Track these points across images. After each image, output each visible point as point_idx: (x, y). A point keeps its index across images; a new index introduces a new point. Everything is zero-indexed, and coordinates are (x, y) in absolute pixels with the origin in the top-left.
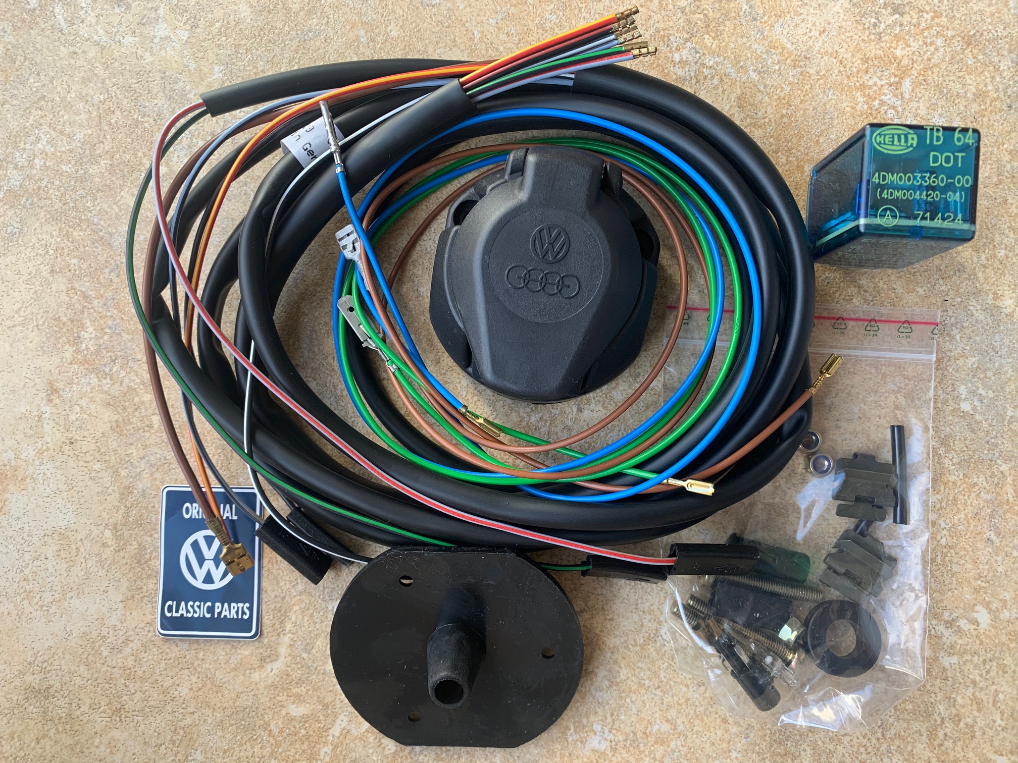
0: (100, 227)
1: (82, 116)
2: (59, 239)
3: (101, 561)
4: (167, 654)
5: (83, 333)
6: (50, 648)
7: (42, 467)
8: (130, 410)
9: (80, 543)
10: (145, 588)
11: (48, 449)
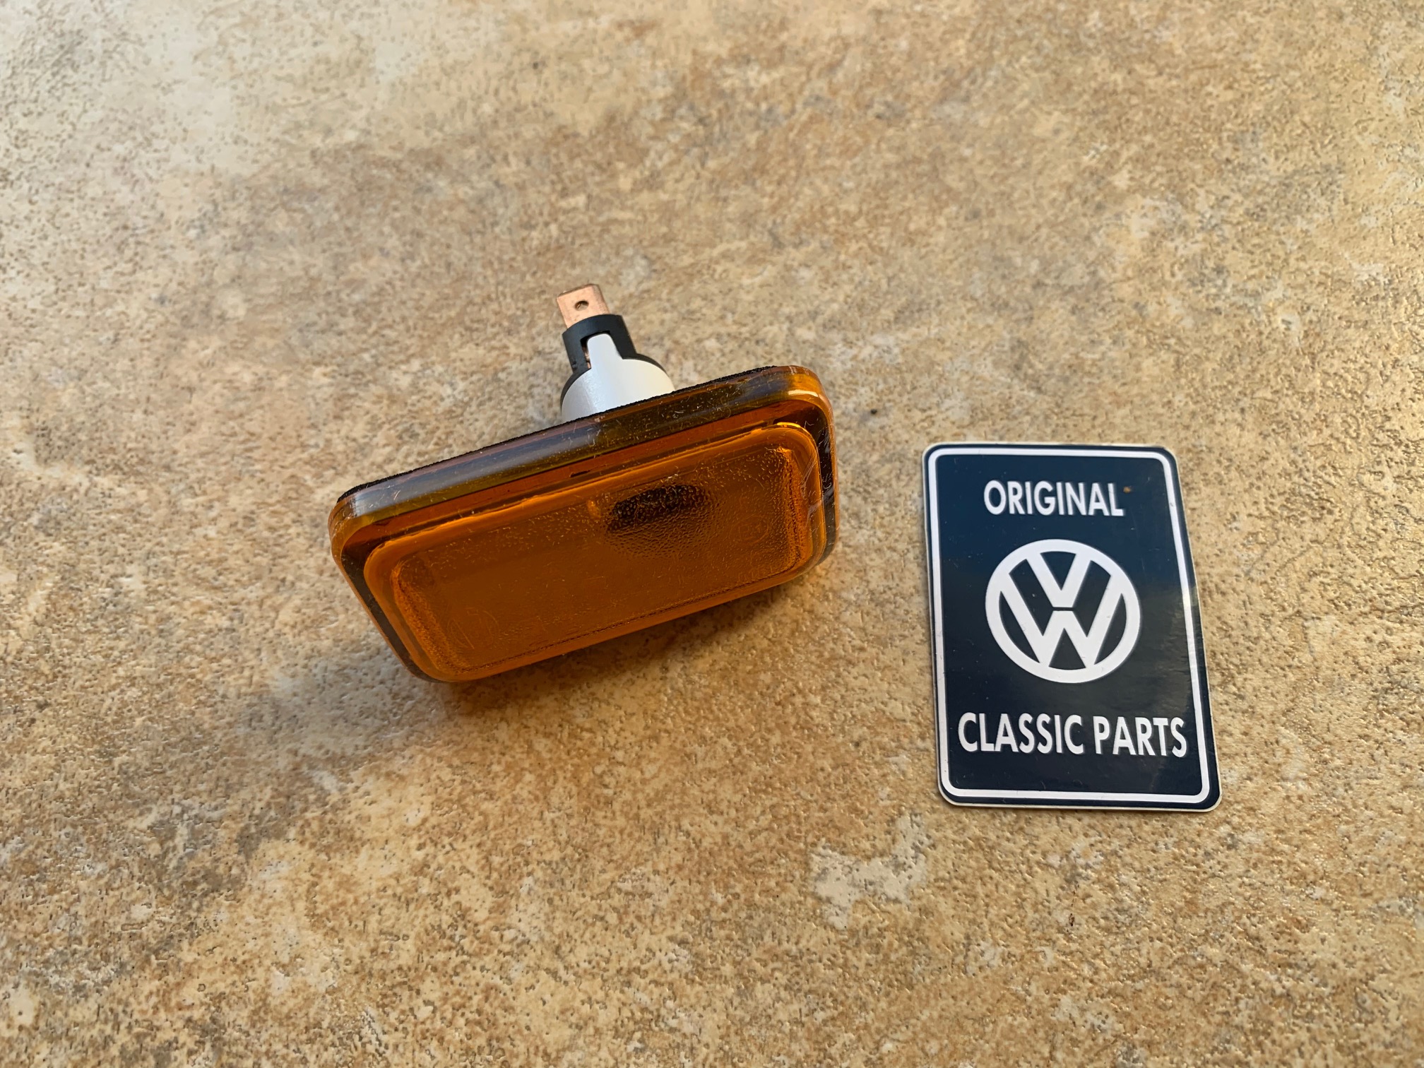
0: (980, 80)
1: (1208, 37)
2: (945, 18)
3: (298, 126)
4: (94, 252)
5: (757, 68)
6: (147, 62)
7: (491, 25)
8: (599, 156)
9: (337, 93)
10: (231, 205)
11: (525, 30)
